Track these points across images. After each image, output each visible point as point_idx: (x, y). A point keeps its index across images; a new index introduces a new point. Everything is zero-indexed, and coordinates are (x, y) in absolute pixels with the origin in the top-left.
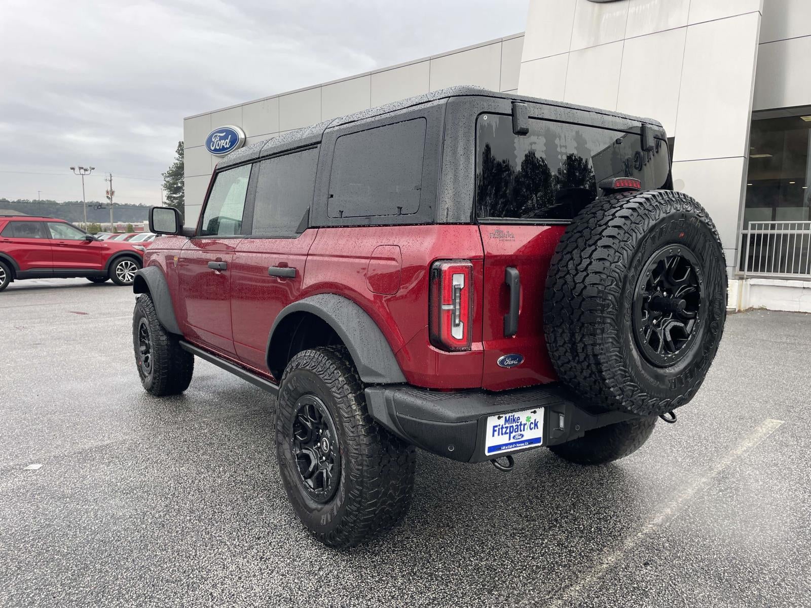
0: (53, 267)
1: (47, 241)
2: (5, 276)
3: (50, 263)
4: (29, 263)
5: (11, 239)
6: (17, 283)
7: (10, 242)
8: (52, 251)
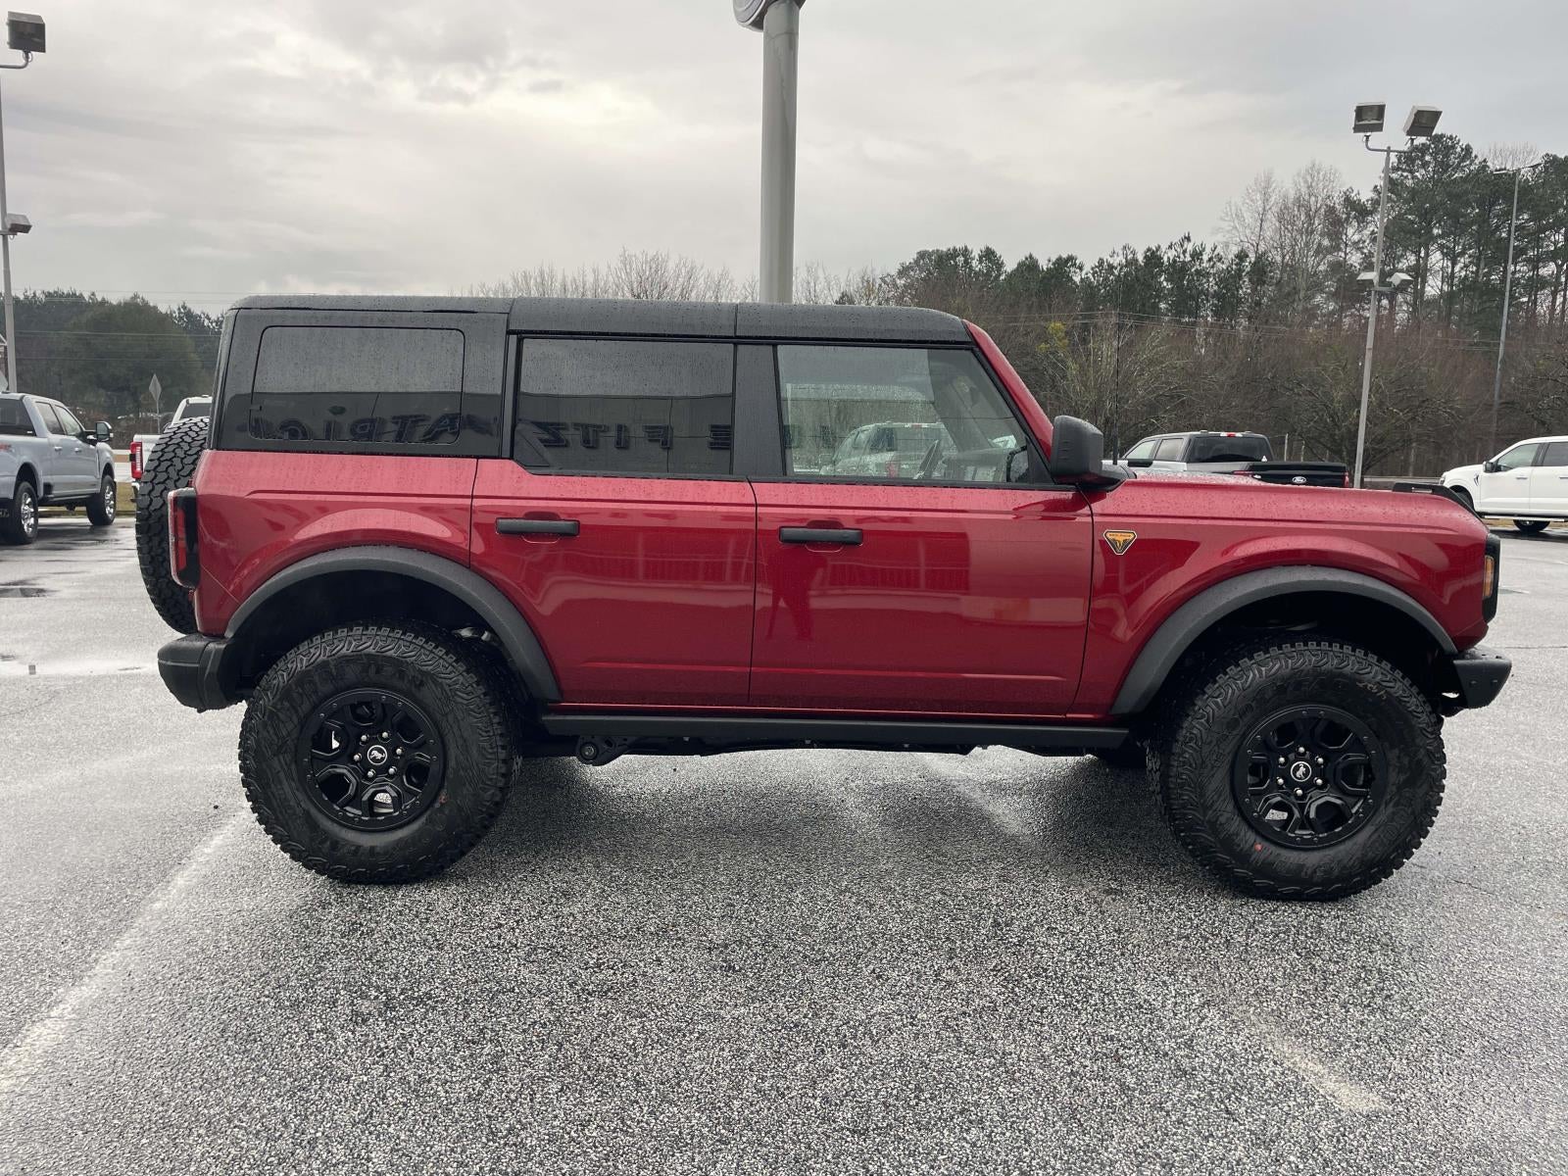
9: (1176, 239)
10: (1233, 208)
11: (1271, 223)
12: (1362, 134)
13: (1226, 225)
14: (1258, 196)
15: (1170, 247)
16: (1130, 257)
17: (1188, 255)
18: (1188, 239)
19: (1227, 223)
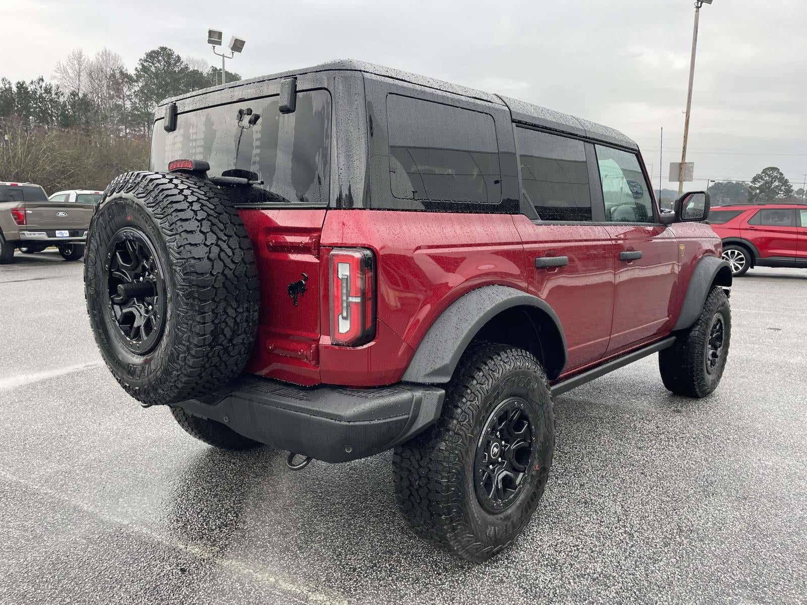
0: (796, 256)
1: (794, 229)
2: (744, 262)
3: (793, 252)
4: (770, 251)
5: (756, 227)
6: (758, 269)
7: (756, 230)
8: (798, 240)
9: (35, 79)
10: (62, 66)
11: (84, 78)
12: (211, 45)
13: (58, 75)
14: (76, 62)
15: (32, 83)
16: (7, 86)
17: (43, 89)
18: (42, 80)
19: (59, 74)
